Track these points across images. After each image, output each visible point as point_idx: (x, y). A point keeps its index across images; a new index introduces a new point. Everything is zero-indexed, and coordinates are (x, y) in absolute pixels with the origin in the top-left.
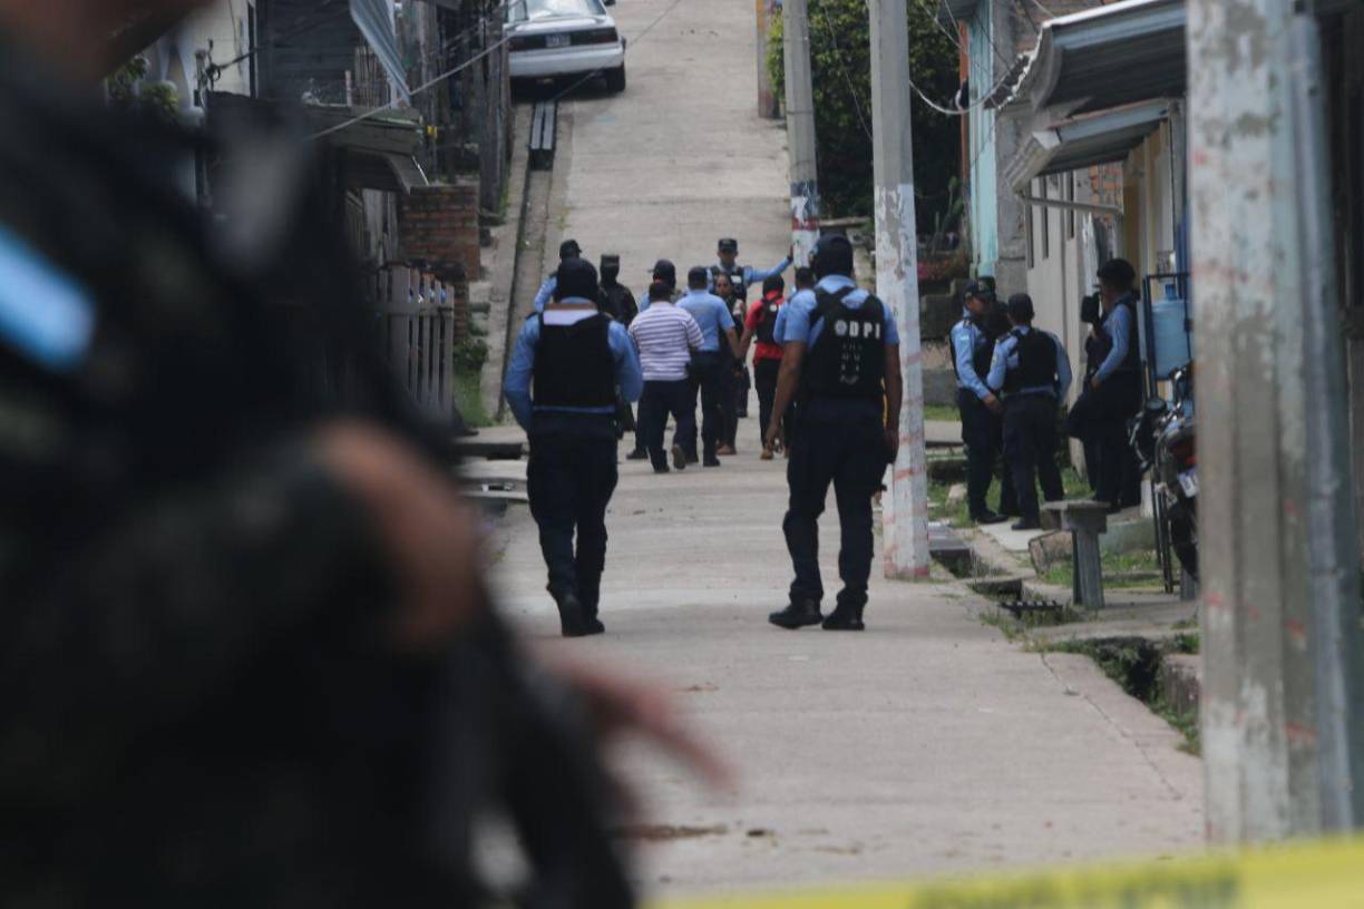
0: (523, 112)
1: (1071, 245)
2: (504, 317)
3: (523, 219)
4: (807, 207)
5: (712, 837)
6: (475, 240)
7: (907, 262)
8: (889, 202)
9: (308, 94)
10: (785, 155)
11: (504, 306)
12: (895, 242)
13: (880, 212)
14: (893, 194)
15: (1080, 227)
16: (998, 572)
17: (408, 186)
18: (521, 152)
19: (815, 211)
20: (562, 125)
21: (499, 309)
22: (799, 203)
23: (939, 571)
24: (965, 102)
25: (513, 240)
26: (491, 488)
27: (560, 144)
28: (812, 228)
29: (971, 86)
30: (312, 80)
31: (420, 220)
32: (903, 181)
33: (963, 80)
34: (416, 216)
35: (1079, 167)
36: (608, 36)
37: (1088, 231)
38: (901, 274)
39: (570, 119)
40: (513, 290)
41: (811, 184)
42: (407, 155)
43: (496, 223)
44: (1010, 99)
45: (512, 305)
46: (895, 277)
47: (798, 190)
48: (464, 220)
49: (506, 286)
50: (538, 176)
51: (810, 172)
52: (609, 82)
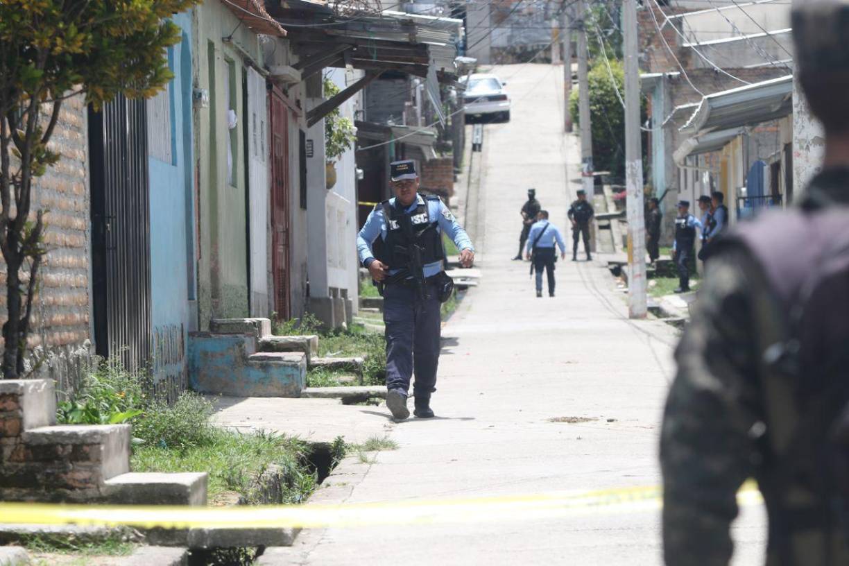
0: (469, 129)
1: (697, 184)
2: (463, 211)
3: (470, 171)
4: (588, 168)
5: (593, 422)
6: (452, 180)
7: (639, 191)
8: (632, 167)
9: (390, 121)
10: (575, 146)
11: (464, 207)
12: (634, 183)
13: (628, 171)
14: (633, 164)
15: (702, 177)
16: (674, 316)
17: (428, 158)
18: (468, 145)
19: (591, 169)
20: (485, 133)
21: (462, 208)
22: (585, 166)
23: (650, 315)
24: (650, 126)
25: (466, 180)
26: (462, 280)
27: (485, 141)
28: (590, 176)
29: (653, 119)
30: (391, 116)
31: (430, 172)
32: (638, 158)
33: (649, 117)
34: (428, 170)
35: (700, 153)
36: (503, 98)
37: (706, 179)
38: (636, 196)
39: (488, 131)
40: (467, 200)
41: (590, 158)
42: (429, 146)
43: (459, 172)
44: (684, 126)
45: (467, 207)
46: (634, 197)
47: (584, 161)
48: (447, 172)
49: (464, 198)
50: (476, 154)
51: (589, 154)
52: (503, 117)
